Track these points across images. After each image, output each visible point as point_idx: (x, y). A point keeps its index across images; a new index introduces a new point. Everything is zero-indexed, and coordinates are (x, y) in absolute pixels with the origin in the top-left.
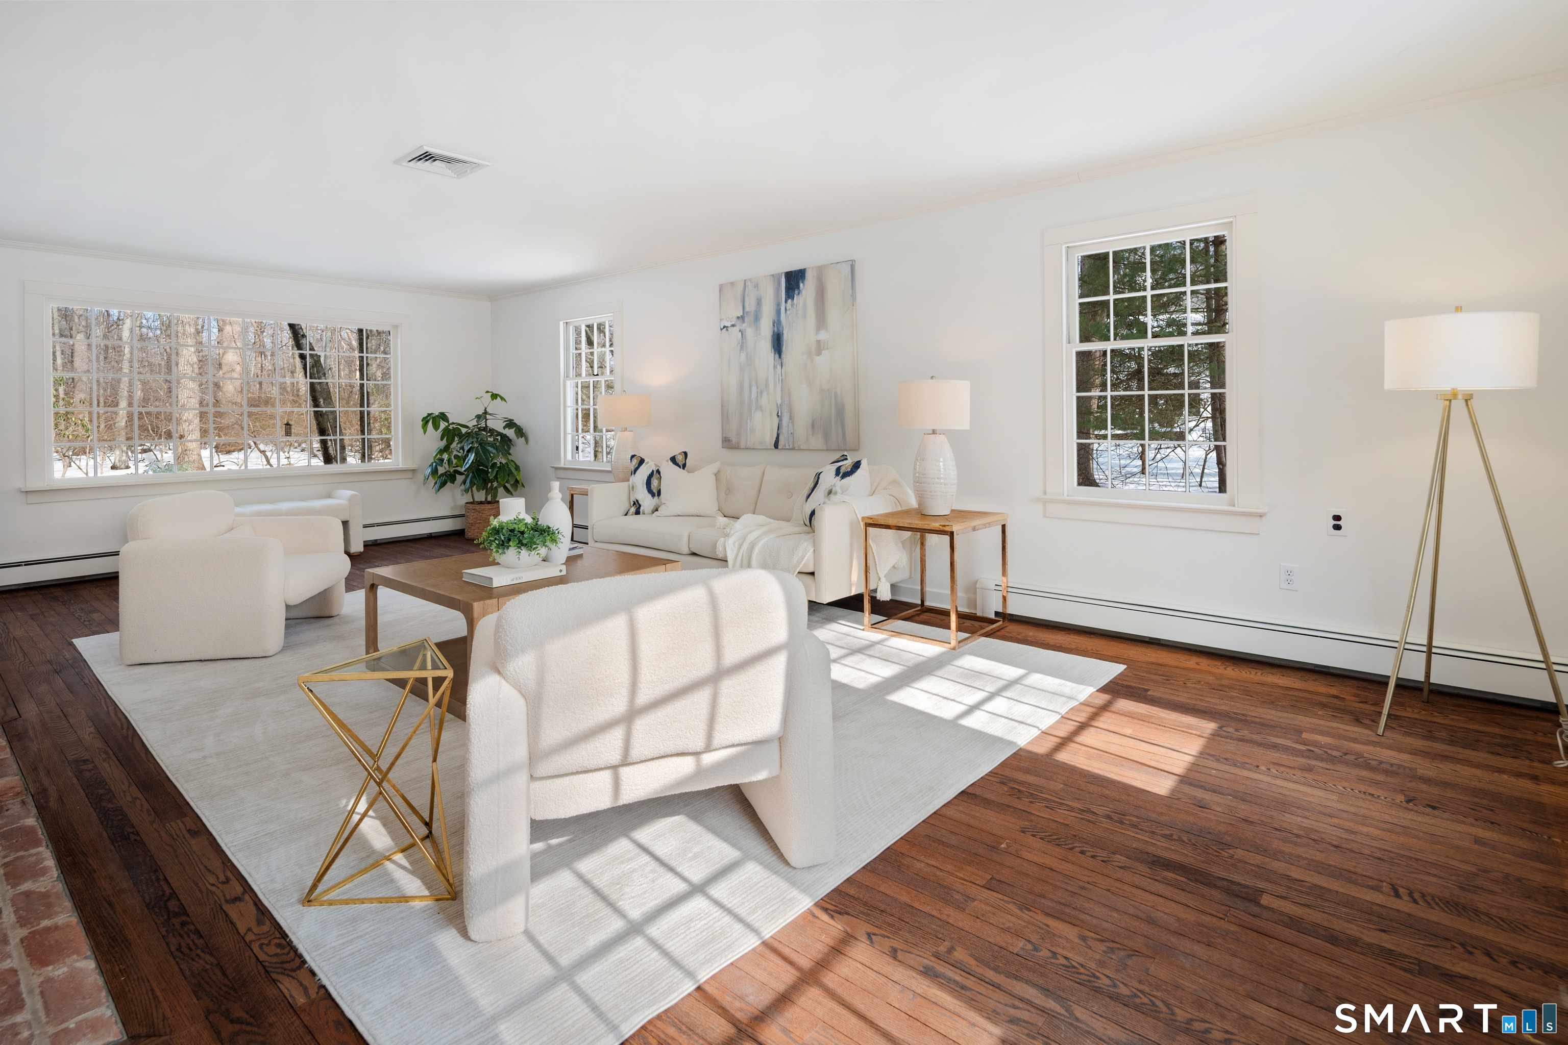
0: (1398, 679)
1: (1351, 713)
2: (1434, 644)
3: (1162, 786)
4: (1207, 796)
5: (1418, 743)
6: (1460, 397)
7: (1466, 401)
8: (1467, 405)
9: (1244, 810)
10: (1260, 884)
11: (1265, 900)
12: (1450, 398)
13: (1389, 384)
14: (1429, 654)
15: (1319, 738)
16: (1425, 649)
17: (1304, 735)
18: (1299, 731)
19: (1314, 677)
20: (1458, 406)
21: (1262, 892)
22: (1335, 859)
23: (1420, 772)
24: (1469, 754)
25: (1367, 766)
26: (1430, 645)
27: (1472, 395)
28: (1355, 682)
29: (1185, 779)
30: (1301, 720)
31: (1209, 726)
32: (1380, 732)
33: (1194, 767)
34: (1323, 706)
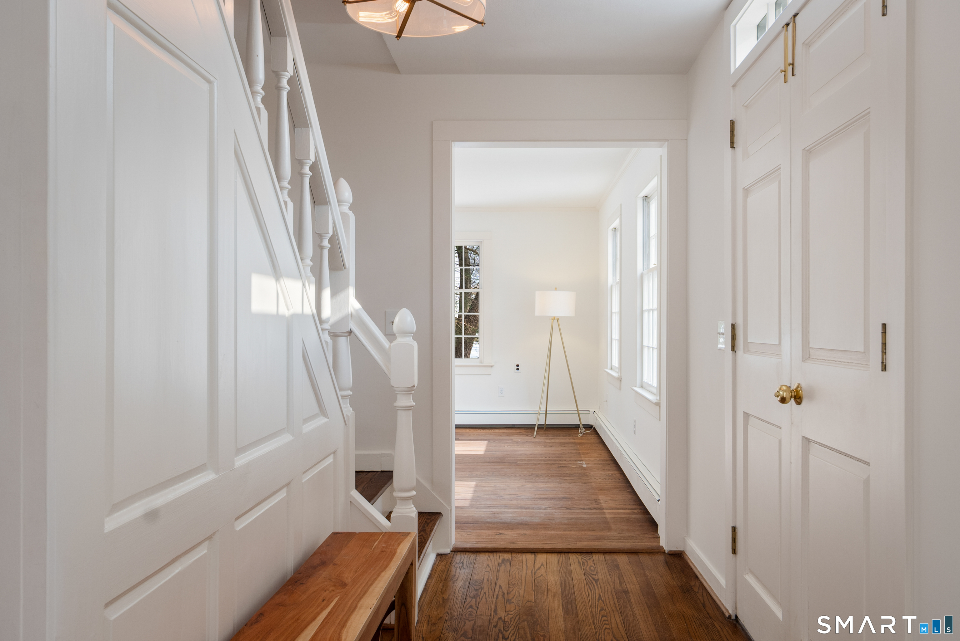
0: (538, 425)
1: (525, 435)
2: (547, 410)
3: (482, 453)
4: (495, 453)
5: (545, 437)
6: (556, 319)
7: (557, 320)
8: (558, 322)
9: (505, 453)
10: (517, 461)
11: (518, 462)
12: (554, 318)
13: (537, 313)
14: (546, 413)
15: (518, 440)
16: (545, 412)
17: (514, 440)
18: (513, 440)
19: (510, 429)
20: (555, 321)
21: (517, 462)
22: (532, 456)
23: (546, 442)
24: (558, 437)
25: (533, 443)
26: (546, 411)
27: (559, 318)
28: (524, 429)
29: (485, 451)
30: (511, 438)
31: (486, 442)
32: (535, 436)
33: (486, 449)
34: (516, 434)
